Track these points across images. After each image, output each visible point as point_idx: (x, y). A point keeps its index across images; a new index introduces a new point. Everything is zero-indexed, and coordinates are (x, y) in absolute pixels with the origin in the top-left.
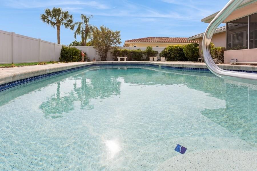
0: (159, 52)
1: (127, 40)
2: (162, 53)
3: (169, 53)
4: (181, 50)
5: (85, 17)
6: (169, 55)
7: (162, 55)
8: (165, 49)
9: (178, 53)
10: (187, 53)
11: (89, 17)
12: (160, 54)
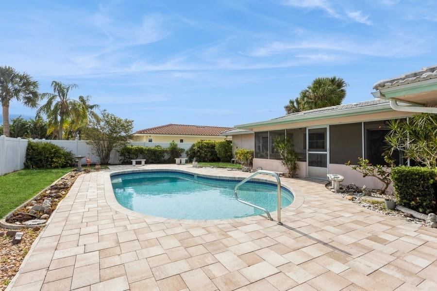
0: (186, 150)
1: (138, 130)
2: (190, 151)
3: (199, 151)
4: (213, 146)
5: (60, 86)
6: (199, 154)
7: (189, 153)
8: (194, 145)
9: (209, 152)
10: (219, 151)
11: (68, 87)
12: (187, 152)
